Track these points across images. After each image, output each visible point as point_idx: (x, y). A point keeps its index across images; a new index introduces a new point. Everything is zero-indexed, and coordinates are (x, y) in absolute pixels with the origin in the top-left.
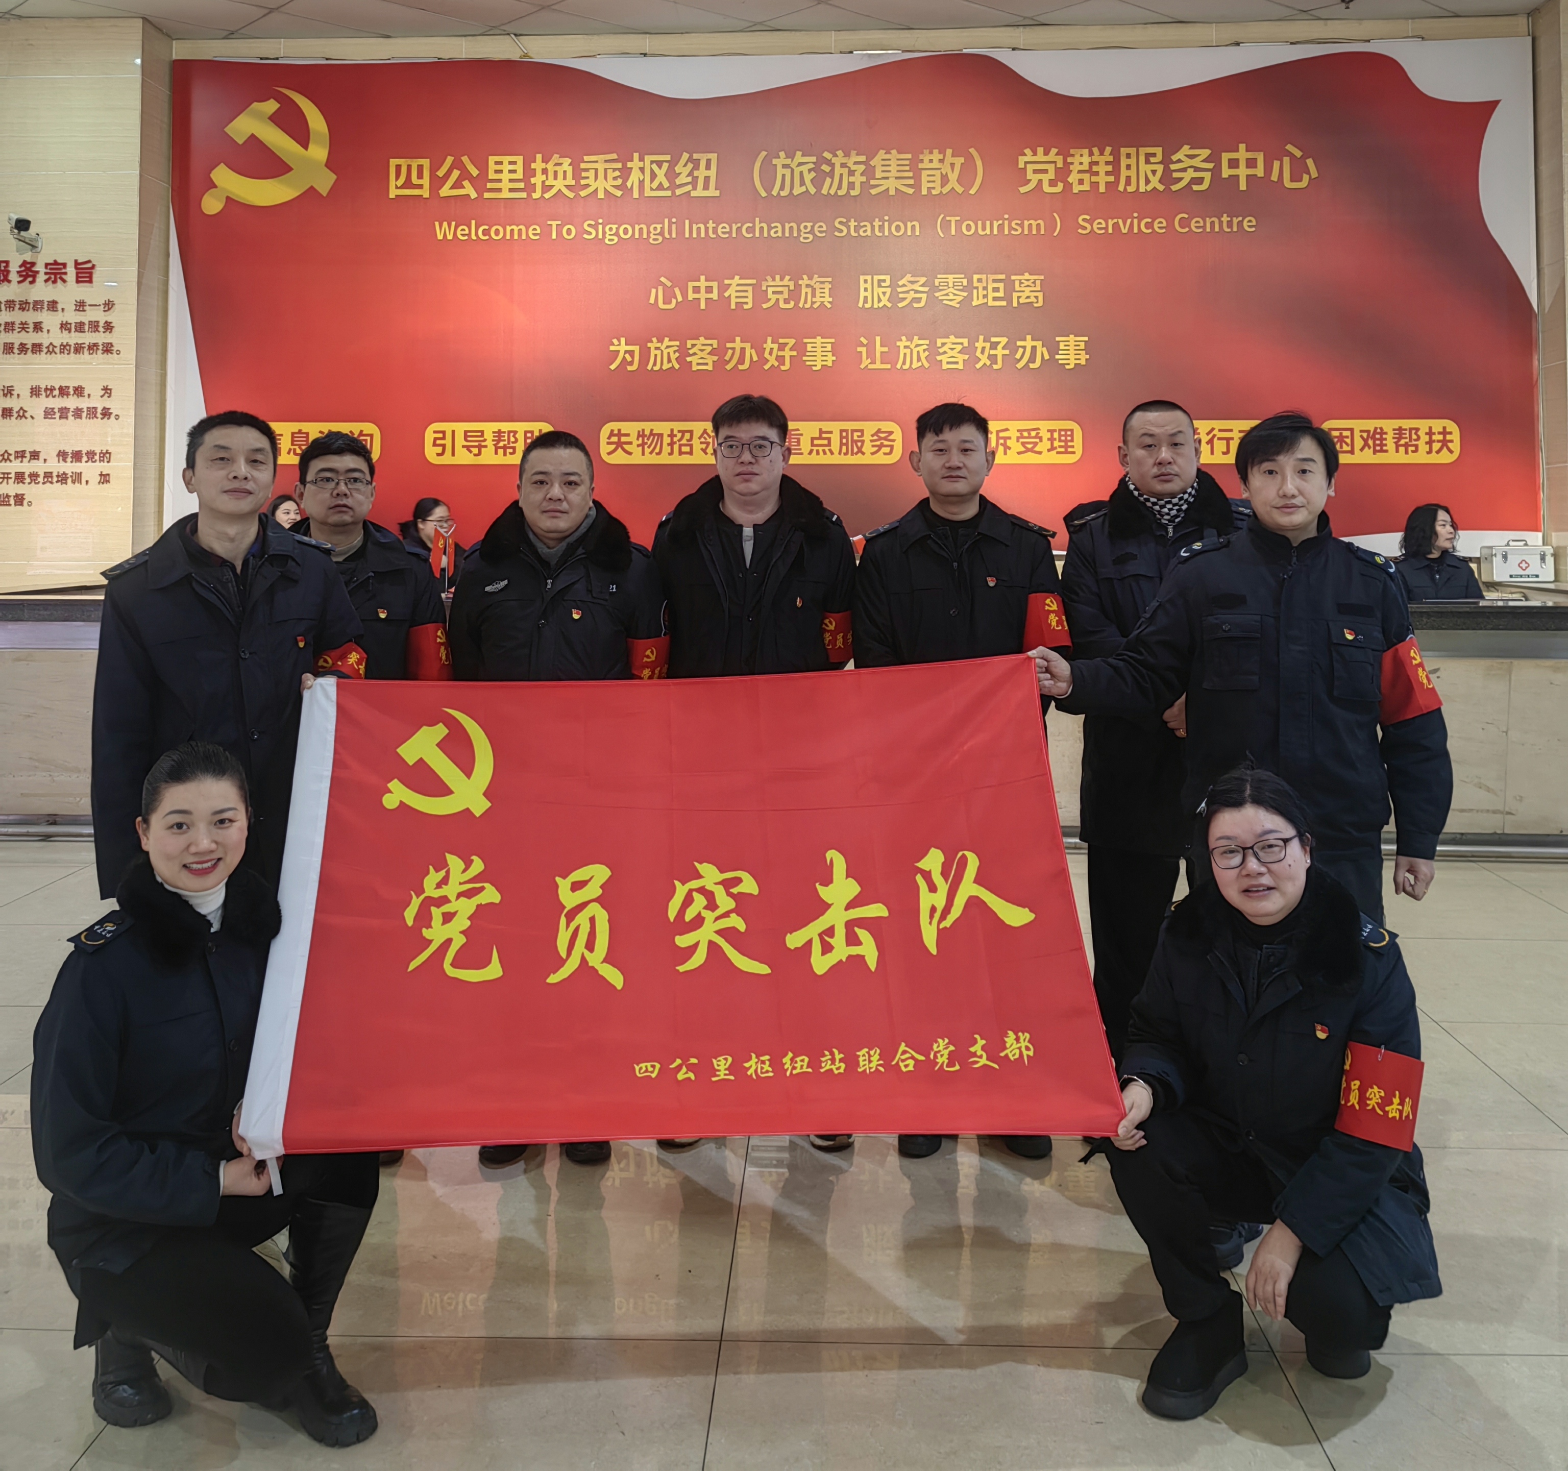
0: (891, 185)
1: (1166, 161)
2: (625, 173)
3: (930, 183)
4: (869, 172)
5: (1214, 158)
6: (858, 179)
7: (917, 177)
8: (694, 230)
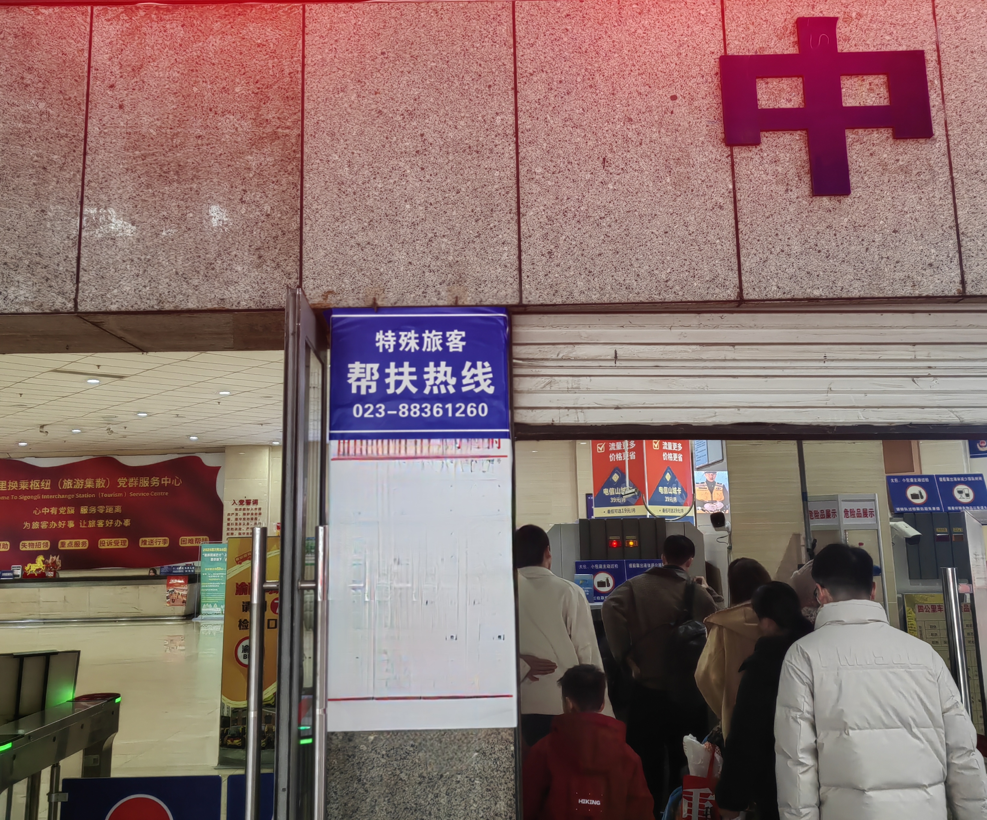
0: (89, 486)
1: (150, 480)
2: (30, 484)
3: (98, 486)
4: (85, 483)
5: (160, 480)
6: (82, 485)
7: (95, 484)
8: (44, 497)
